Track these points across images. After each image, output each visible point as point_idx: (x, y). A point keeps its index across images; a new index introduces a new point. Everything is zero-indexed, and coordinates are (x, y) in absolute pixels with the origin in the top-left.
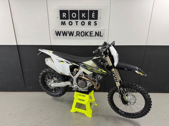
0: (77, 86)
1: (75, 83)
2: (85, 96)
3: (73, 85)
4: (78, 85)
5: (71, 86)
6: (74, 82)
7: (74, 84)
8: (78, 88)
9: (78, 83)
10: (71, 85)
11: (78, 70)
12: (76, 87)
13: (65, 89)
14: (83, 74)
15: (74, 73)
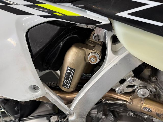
15: (67, 83)
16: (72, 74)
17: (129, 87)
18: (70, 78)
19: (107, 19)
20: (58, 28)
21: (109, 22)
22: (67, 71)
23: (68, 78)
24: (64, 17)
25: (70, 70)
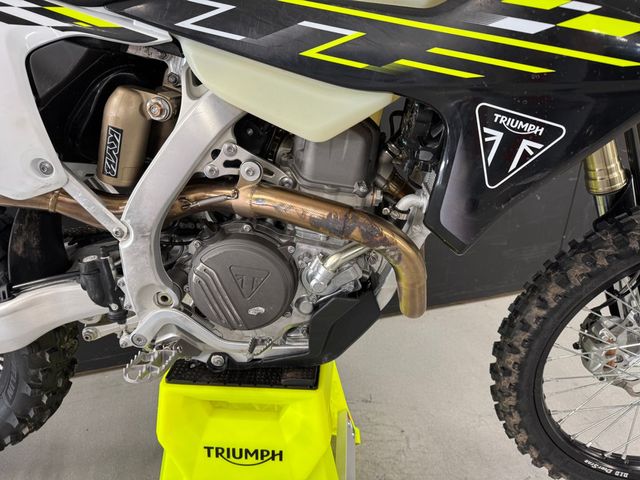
0: (173, 315)
1: (142, 292)
2: (276, 410)
3: (122, 316)
4: (187, 310)
5: (105, 330)
6: (128, 283)
7: (129, 301)
8: (187, 344)
9: (185, 282)
10: (105, 320)
11: (155, 105)
12: (164, 329)
13: (47, 371)
14: (243, 154)
15: (110, 163)
16: (119, 141)
17: (227, 164)
18: (116, 150)
19: (166, 33)
20: (86, 49)
21: (171, 39)
22: (108, 135)
23: (110, 151)
24: (95, 29)
25: (112, 133)
